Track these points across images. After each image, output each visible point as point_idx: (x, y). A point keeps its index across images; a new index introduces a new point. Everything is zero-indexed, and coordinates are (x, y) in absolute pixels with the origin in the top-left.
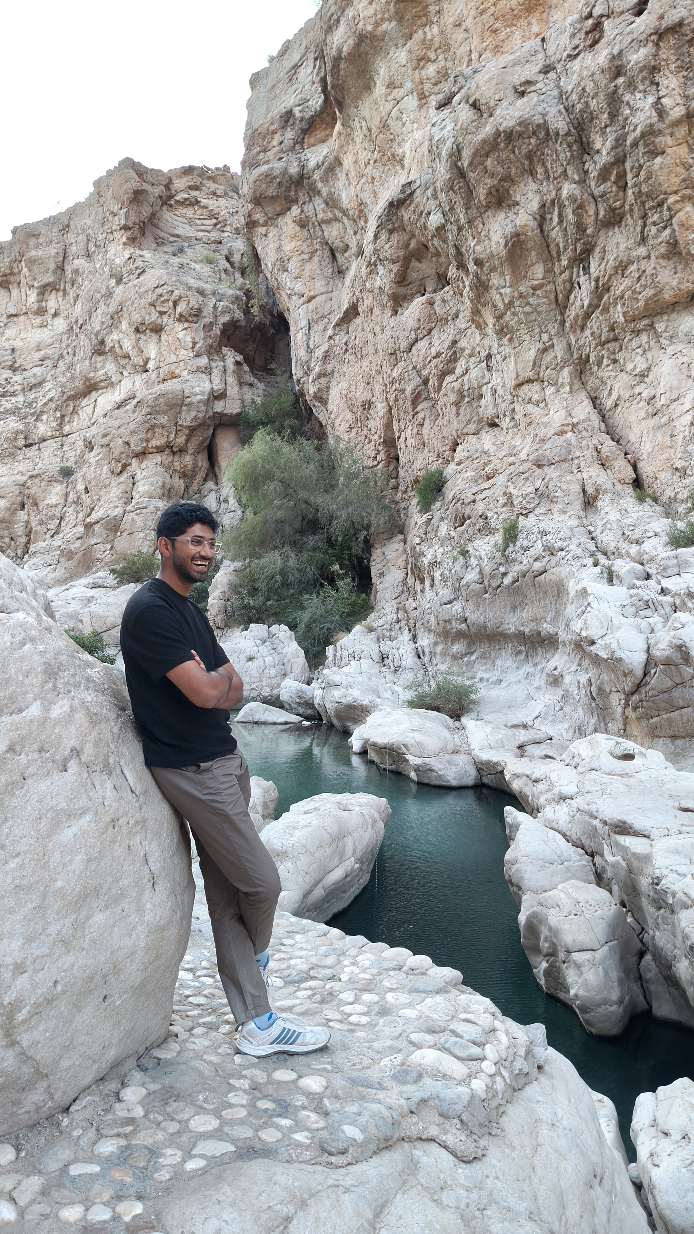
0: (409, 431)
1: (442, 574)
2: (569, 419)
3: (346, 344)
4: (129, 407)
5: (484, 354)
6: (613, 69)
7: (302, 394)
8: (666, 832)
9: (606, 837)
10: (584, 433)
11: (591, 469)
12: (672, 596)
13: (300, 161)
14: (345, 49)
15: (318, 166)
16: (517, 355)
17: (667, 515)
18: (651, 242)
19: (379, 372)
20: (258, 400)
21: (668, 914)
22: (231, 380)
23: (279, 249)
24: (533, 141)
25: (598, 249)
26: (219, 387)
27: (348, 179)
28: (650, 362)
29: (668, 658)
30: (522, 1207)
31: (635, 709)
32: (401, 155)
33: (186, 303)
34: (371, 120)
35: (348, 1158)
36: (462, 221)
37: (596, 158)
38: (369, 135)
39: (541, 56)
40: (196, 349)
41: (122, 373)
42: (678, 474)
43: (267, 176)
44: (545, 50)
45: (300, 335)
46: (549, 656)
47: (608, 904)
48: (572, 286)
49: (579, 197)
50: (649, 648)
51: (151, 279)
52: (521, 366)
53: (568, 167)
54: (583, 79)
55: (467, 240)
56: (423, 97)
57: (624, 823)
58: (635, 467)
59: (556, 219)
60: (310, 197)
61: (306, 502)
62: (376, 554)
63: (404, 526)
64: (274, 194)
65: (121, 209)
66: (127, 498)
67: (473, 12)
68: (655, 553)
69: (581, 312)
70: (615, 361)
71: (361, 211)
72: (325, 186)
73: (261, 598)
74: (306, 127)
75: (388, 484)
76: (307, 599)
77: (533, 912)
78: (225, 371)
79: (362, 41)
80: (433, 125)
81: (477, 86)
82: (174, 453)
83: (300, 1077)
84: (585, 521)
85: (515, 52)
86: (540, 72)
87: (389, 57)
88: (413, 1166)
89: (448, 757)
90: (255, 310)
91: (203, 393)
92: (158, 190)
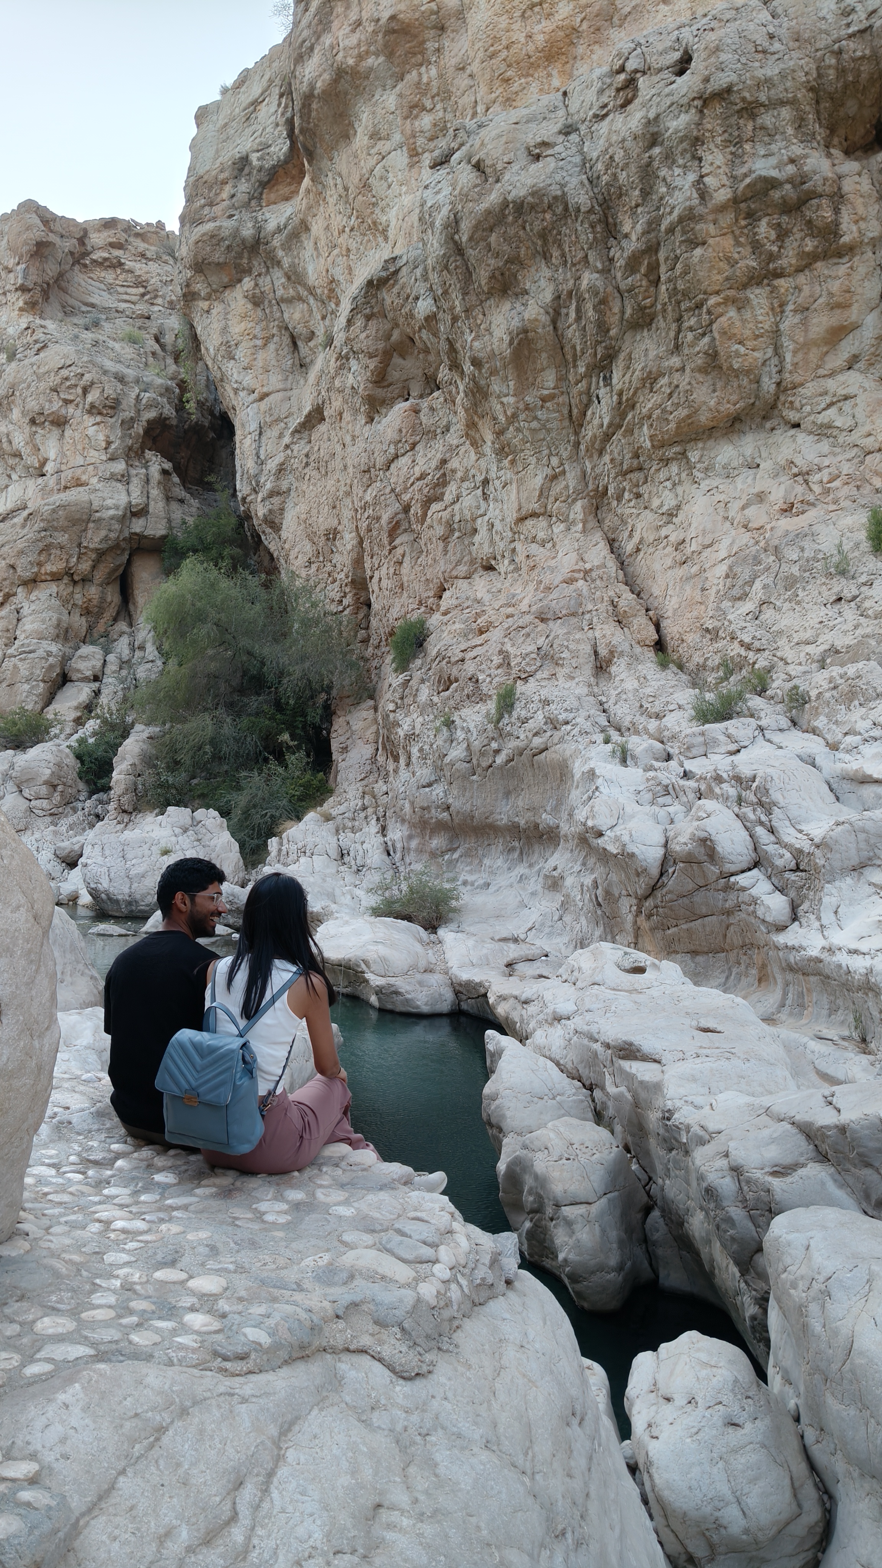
0: (384, 570)
1: (421, 750)
2: (582, 564)
3: (307, 456)
4: (18, 520)
5: (480, 478)
6: (648, 136)
7: (248, 517)
8: (681, 1055)
9: (608, 1063)
10: (598, 582)
11: (605, 626)
12: (697, 781)
13: (256, 222)
14: (319, 84)
15: (279, 230)
16: (521, 482)
17: (694, 685)
18: (686, 351)
19: (348, 494)
20: (191, 521)
21: (680, 1156)
22: (155, 492)
23: (225, 330)
24: (548, 216)
25: (622, 356)
26: (139, 501)
27: (316, 249)
28: (680, 499)
29: (690, 854)
30: (477, 1434)
31: (649, 916)
32: (384, 224)
33: (99, 391)
34: (349, 176)
35: (250, 1364)
36: (458, 309)
37: (624, 243)
38: (344, 196)
39: (561, 113)
40: (110, 450)
41: (9, 476)
42: (709, 636)
43: (212, 237)
44: (567, 107)
45: (248, 441)
46: (547, 854)
47: (608, 1146)
48: (589, 399)
49: (602, 290)
50: (667, 842)
51: (54, 356)
52: (524, 495)
53: (590, 252)
54: (611, 145)
55: (462, 333)
56: (414, 153)
57: (631, 1044)
58: (658, 627)
59: (573, 315)
60: (268, 268)
61: (249, 653)
62: (338, 724)
63: (374, 690)
64: (221, 260)
65: (18, 263)
66: (8, 638)
67: (481, 54)
68: (678, 730)
69: (599, 433)
70: (638, 496)
71: (332, 290)
72: (286, 255)
73: (184, 774)
74: (266, 179)
75: (356, 636)
76: (246, 777)
77: (516, 1158)
78: (148, 481)
79: (341, 77)
80: (426, 187)
81: (482, 144)
82: (75, 583)
83: (191, 1277)
84: (596, 690)
85: (531, 105)
86: (560, 132)
87: (374, 100)
88: (336, 1382)
89: (419, 976)
90: (191, 406)
91: (117, 508)
92: (69, 245)
